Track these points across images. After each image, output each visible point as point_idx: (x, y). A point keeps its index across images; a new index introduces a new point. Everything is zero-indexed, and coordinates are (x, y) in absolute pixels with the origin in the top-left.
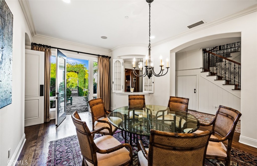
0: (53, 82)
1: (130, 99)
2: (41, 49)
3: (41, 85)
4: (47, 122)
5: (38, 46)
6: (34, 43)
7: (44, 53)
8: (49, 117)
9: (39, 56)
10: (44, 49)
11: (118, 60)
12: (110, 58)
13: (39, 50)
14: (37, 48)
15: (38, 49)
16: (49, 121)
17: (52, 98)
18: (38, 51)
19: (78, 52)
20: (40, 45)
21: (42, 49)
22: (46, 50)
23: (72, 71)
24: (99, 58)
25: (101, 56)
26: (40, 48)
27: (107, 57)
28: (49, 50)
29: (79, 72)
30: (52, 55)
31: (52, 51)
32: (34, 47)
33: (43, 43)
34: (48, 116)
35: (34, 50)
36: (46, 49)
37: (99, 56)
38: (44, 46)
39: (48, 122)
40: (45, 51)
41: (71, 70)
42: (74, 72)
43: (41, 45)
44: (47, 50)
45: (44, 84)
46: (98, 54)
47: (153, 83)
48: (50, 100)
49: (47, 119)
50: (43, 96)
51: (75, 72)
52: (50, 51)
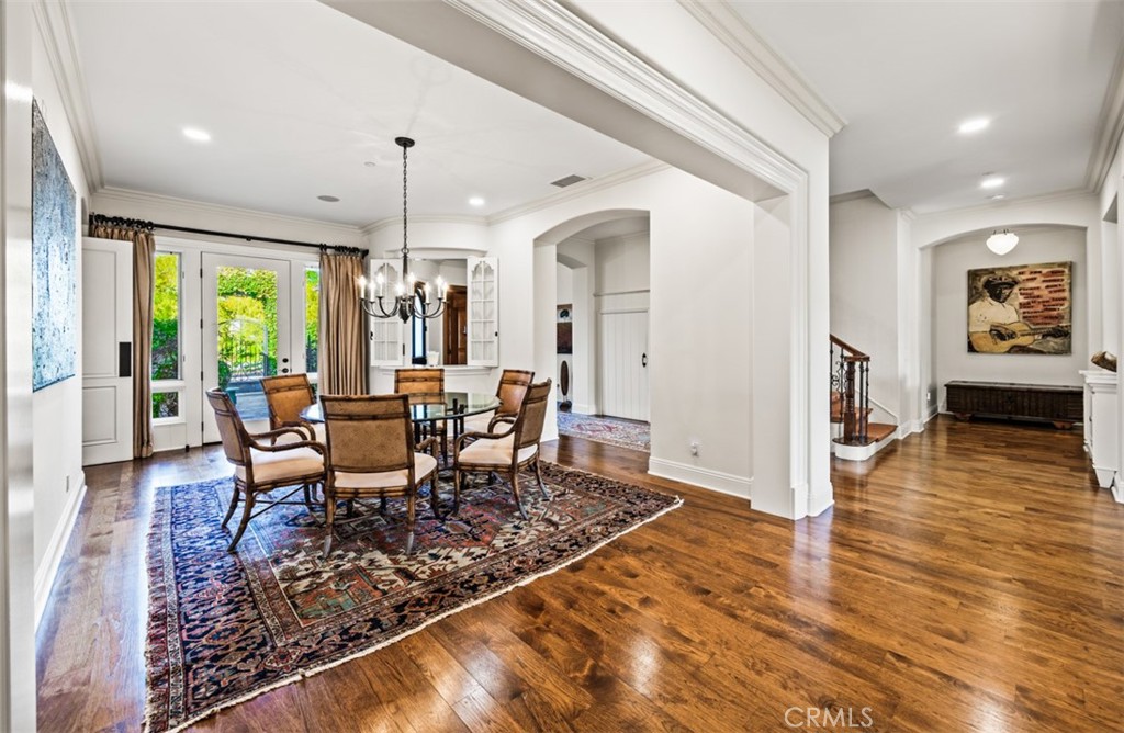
0: (162, 335)
1: (398, 381)
2: (120, 232)
3: (121, 344)
4: (144, 456)
5: (110, 223)
6: (98, 216)
7: (130, 244)
8: (148, 441)
9: (116, 254)
10: (131, 233)
11: (386, 261)
12: (366, 253)
13: (114, 236)
14: (109, 231)
15: (113, 232)
16: (149, 455)
17: (158, 386)
18: (112, 238)
19: (249, 238)
20: (118, 221)
21: (124, 232)
22: (136, 233)
23: (238, 292)
24: (325, 256)
25: (330, 247)
26: (116, 231)
27: (354, 250)
28: (147, 237)
29: (267, 296)
30: (157, 248)
31: (155, 238)
32: (97, 227)
33: (126, 215)
34: (145, 438)
35: (98, 237)
36: (139, 230)
37: (323, 247)
38: (130, 223)
39: (147, 458)
40: (134, 241)
41: (235, 289)
42: (248, 295)
43: (121, 219)
44: (142, 235)
45: (131, 340)
46: (319, 243)
47: (496, 334)
48: (152, 392)
49: (144, 449)
50: (129, 375)
51: (254, 295)
52: (150, 237)
